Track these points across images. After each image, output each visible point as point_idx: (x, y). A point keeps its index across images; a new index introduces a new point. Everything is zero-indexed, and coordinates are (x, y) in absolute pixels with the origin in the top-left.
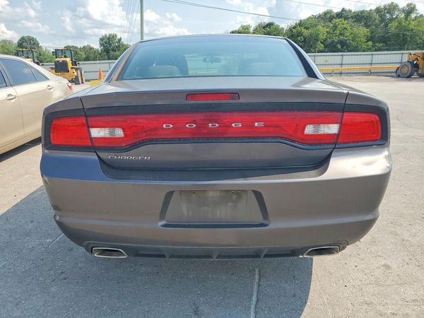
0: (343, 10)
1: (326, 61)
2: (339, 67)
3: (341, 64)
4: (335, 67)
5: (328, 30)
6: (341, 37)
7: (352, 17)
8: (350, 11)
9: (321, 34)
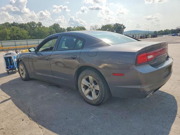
0: (14, 22)
1: (21, 43)
2: (26, 46)
3: (27, 44)
4: (25, 46)
5: (10, 30)
6: (17, 34)
7: (19, 26)
8: (17, 23)
9: (8, 32)
